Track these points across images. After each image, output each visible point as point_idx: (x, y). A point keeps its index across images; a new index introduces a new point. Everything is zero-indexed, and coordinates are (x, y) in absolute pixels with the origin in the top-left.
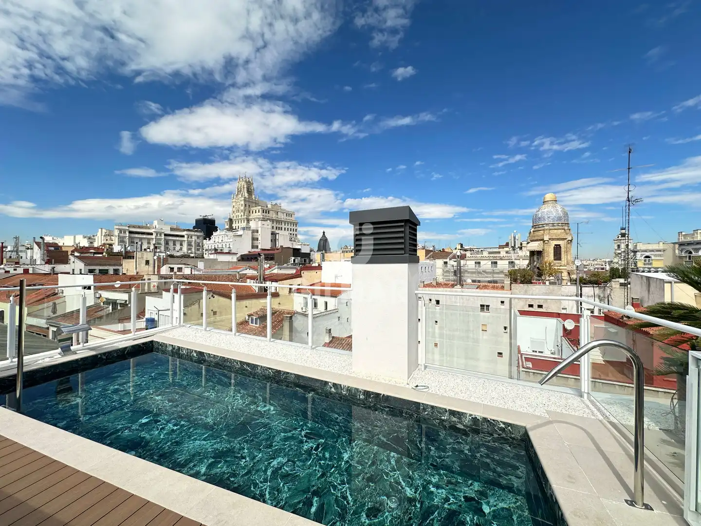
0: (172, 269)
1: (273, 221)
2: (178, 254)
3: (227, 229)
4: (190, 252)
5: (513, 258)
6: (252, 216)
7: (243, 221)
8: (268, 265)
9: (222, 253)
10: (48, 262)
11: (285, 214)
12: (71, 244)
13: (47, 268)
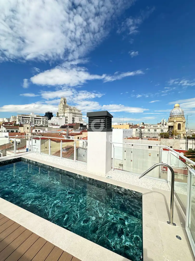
0: (36, 131)
1: (73, 113)
2: (39, 125)
3: (57, 116)
4: (43, 124)
5: (163, 128)
6: (66, 111)
7: (62, 114)
8: (71, 130)
9: (54, 125)
11: (78, 111)
12: (2, 121)
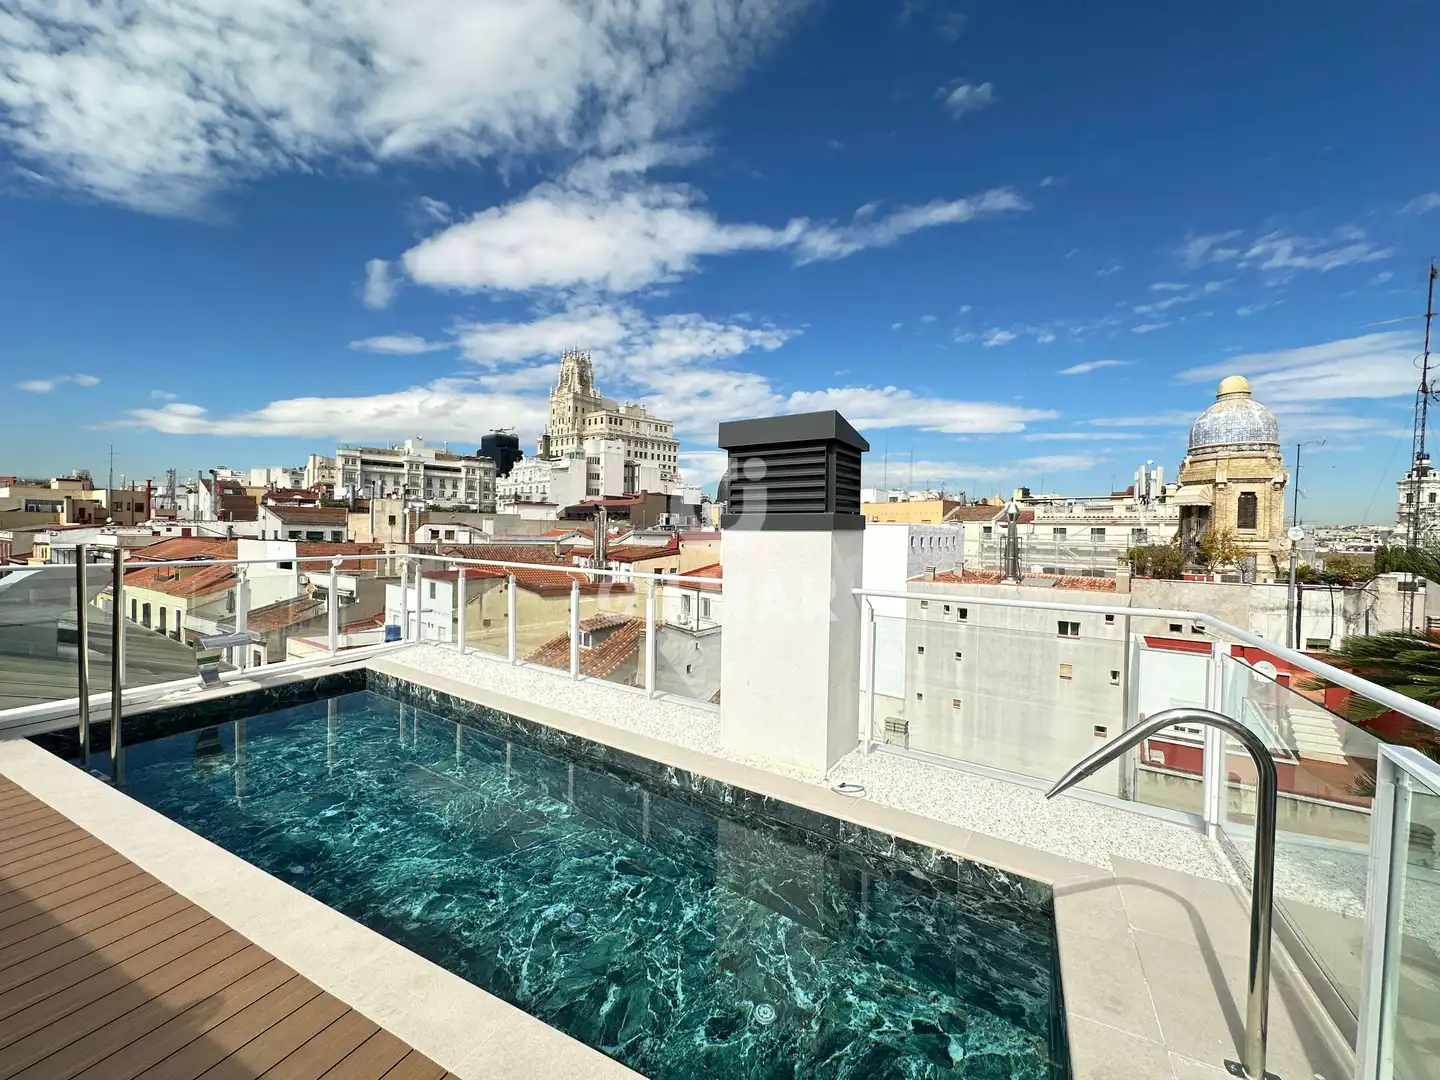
0: (435, 534)
1: (628, 439)
2: (449, 505)
3: (540, 456)
4: (470, 500)
5: (1143, 521)
6: (590, 429)
7: (570, 441)
8: (617, 529)
9: (528, 503)
10: (223, 517)
11: (653, 426)
12: (263, 483)
13: (220, 529)
